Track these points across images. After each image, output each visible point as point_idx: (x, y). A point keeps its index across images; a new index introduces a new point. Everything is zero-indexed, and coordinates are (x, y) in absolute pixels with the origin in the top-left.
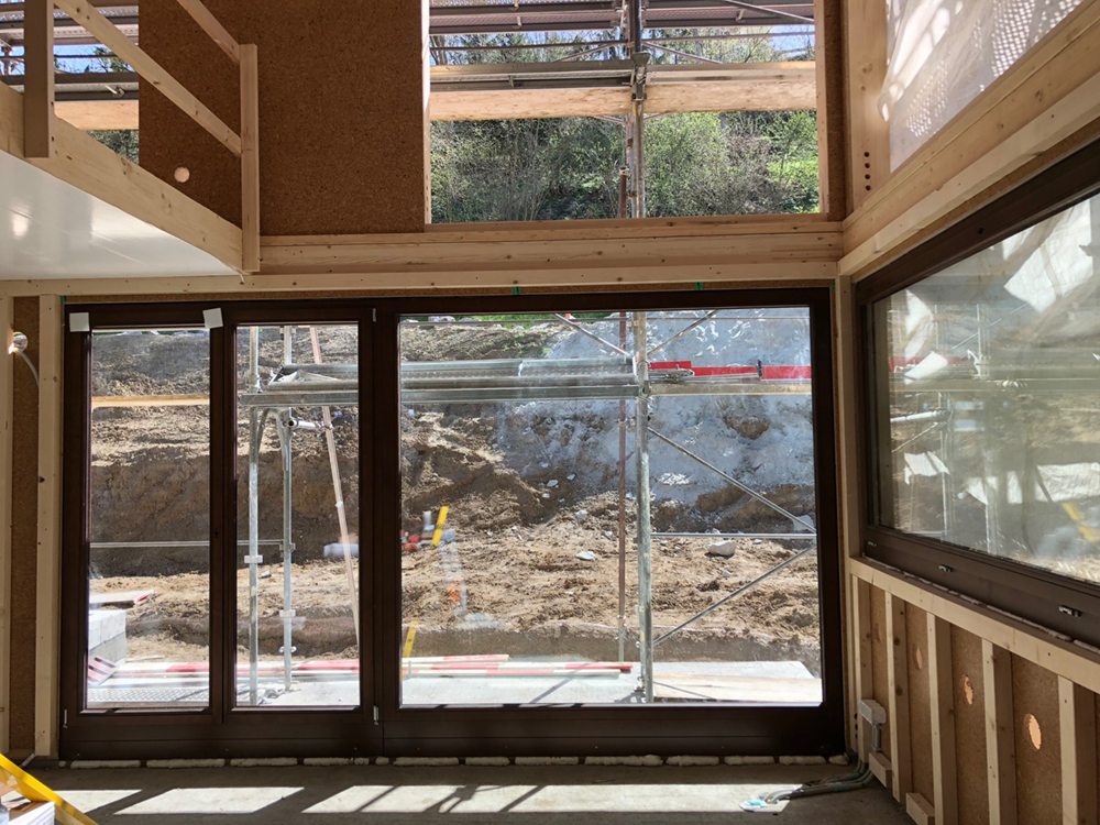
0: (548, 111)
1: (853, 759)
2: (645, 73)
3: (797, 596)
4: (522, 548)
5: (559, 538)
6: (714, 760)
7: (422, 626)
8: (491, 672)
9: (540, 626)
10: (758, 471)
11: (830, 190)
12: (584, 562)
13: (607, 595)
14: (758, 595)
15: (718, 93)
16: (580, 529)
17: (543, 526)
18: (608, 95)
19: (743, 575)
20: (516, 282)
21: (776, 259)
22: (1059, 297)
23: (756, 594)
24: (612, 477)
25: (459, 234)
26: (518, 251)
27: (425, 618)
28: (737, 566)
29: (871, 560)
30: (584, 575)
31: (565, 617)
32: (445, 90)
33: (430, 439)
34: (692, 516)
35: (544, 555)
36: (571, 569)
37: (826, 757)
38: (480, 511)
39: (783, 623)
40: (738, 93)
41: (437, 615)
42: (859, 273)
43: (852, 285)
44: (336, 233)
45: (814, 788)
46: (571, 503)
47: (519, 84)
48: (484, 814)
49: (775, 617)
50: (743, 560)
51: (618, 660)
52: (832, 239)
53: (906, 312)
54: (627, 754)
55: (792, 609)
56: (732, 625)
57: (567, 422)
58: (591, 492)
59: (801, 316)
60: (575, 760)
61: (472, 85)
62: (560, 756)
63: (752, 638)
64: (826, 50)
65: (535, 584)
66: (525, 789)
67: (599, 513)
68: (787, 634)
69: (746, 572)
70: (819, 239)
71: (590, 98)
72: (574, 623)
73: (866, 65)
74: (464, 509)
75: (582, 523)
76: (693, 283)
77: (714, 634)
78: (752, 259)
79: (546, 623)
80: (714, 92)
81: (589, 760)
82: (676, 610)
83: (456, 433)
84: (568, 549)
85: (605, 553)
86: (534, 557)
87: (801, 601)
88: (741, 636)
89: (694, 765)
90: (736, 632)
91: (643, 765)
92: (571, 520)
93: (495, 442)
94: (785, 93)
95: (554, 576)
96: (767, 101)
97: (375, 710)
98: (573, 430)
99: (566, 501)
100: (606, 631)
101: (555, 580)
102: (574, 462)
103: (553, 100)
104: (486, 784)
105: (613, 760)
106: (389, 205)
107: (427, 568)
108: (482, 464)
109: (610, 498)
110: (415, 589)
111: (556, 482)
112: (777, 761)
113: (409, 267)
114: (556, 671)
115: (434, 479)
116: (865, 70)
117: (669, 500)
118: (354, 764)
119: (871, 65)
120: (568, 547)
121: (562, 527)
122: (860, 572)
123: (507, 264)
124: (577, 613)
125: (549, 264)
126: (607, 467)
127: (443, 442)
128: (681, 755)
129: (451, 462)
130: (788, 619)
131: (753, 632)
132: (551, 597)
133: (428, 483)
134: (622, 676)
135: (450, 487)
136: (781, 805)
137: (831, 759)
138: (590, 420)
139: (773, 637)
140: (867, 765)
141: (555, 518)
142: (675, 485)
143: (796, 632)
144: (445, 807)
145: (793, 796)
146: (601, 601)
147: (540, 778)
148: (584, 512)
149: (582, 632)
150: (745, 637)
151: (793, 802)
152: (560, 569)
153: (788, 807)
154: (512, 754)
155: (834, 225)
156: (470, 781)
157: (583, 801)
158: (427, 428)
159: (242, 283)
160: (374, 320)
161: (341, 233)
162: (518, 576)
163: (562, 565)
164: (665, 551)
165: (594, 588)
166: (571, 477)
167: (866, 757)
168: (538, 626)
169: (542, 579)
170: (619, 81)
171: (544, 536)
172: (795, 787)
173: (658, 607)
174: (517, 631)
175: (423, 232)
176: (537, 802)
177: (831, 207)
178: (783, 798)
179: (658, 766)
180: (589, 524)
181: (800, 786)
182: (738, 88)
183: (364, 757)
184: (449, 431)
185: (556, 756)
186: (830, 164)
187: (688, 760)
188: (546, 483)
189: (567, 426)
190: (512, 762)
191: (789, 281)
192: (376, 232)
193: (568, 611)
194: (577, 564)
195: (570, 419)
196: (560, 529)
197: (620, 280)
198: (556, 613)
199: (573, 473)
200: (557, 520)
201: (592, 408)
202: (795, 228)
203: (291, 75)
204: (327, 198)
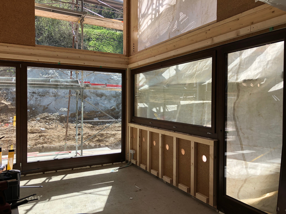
1: (127, 162)
2: (85, 16)
3: (99, 135)
5: (33, 125)
6: (101, 165)
8: (36, 156)
10: (85, 107)
12: (43, 131)
13: (52, 138)
14: (90, 136)
16: (39, 123)
20: (60, 62)
21: (116, 63)
23: (89, 136)
24: (46, 109)
25: (45, 48)
26: (60, 54)
28: (83, 130)
29: (133, 123)
30: (43, 134)
31: (42, 144)
34: (69, 118)
35: (30, 129)
36: (39, 133)
37: (122, 162)
38: (5, 118)
39: (96, 141)
42: (132, 68)
43: (131, 70)
44: (9, 43)
47: (53, 11)
49: (94, 140)
50: (84, 128)
52: (126, 60)
53: (140, 76)
54: (83, 167)
55: (98, 138)
58: (40, 113)
60: (71, 169)
61: (40, 9)
62: (68, 169)
63: (90, 145)
65: (30, 137)
66: (63, 176)
67: (44, 118)
68: (98, 144)
69: (85, 131)
70: (124, 60)
72: (45, 145)
75: (39, 121)
76: (100, 66)
79: (37, 146)
80: (98, 22)
81: (74, 169)
82: (71, 140)
84: (36, 128)
85: (47, 128)
88: (88, 145)
89: (97, 167)
90: (86, 144)
91: (86, 168)
92: (35, 120)
93: (7, 99)
94: (112, 25)
95: (35, 135)
97: (21, 164)
98: (33, 96)
99: (33, 116)
100: (54, 146)
101: (35, 136)
102: (34, 105)
104: (53, 176)
105: (80, 168)
108: (4, 105)
109: (46, 114)
112: (113, 164)
113: (31, 55)
114: (53, 154)
117: (63, 115)
119: (135, 26)
121: (33, 122)
123: (57, 57)
124: (46, 143)
125: (67, 58)
126: (44, 106)
130: (97, 141)
131: (90, 144)
132: (37, 140)
136: (117, 171)
137: (123, 162)
138: (38, 94)
139: (95, 145)
140: (130, 162)
141: (30, 120)
142: (64, 111)
144: (47, 181)
145: (119, 169)
146: (51, 140)
147: (66, 173)
148: (39, 118)
149: (48, 147)
151: (119, 170)
152: (36, 133)
153: (118, 171)
155: (127, 57)
156: (50, 176)
157: (78, 176)
160: (21, 67)
161: (11, 44)
163: (36, 132)
164: (64, 127)
165: (48, 137)
166: (34, 109)
167: (131, 160)
168: (35, 147)
172: (118, 168)
173: (66, 140)
175: (35, 46)
176: (67, 177)
177: (127, 54)
179: (89, 168)
180: (41, 121)
185: (67, 169)
187: (95, 166)
189: (31, 95)
190: (56, 172)
191: (119, 68)
192: (21, 45)
193: (43, 143)
194: (41, 131)
195: (32, 93)
196: (32, 123)
197: (84, 64)
198: (39, 143)
199: (34, 108)
200: (31, 120)
201: (39, 90)
202: (120, 57)
204: (7, 34)
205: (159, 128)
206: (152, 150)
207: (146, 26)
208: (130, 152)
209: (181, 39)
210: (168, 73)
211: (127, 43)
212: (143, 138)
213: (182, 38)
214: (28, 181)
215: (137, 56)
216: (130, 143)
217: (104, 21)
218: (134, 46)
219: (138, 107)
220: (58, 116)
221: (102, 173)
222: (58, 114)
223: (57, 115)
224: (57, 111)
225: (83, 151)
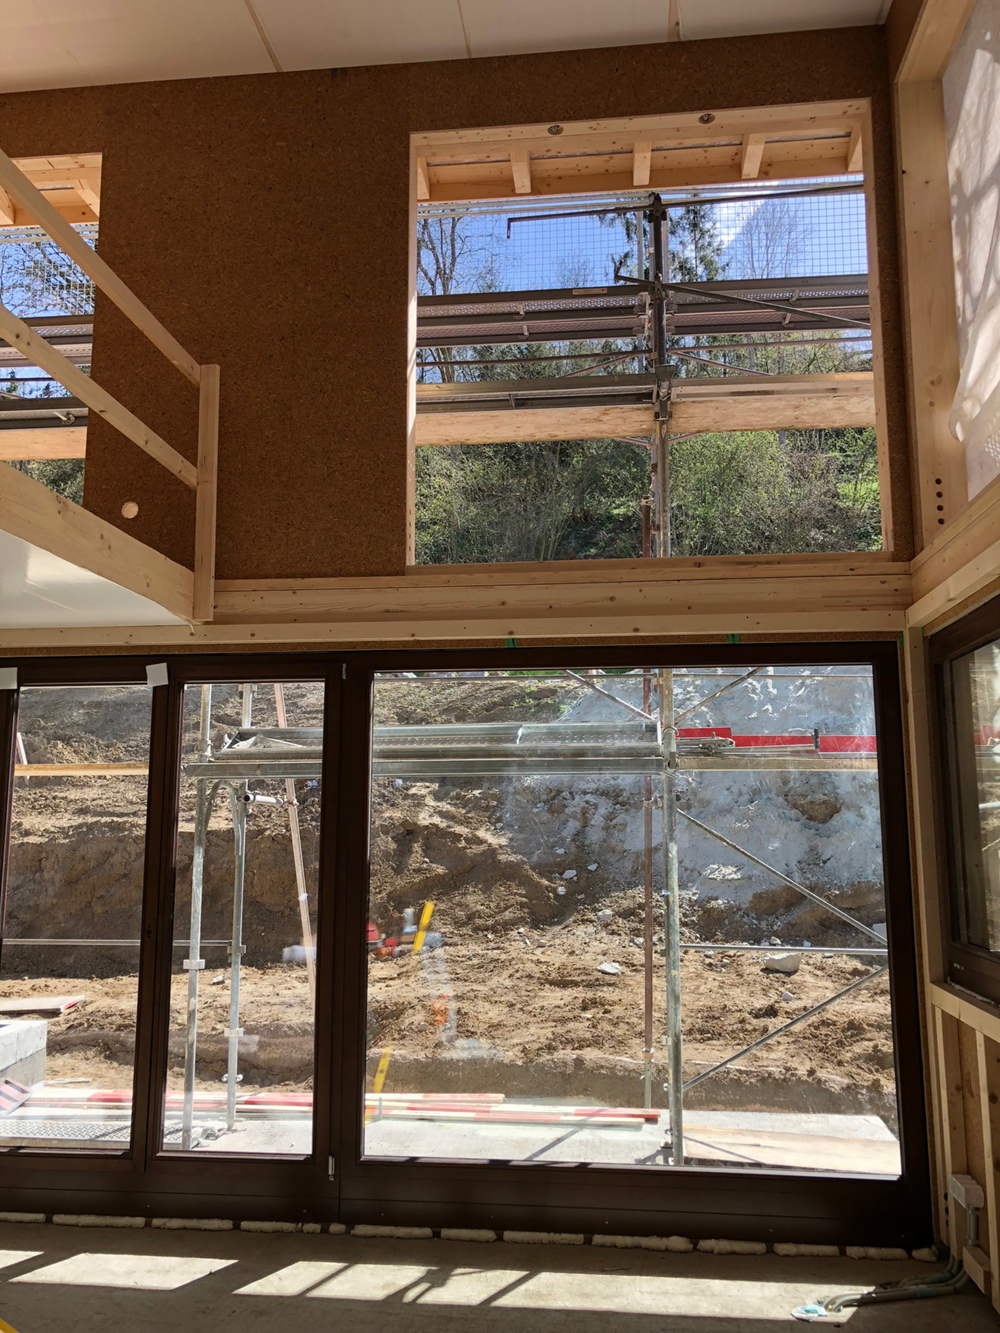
0: (556, 433)
1: (944, 1254)
2: (670, 388)
4: (530, 956)
5: (577, 944)
6: (760, 1247)
7: (403, 1052)
8: (481, 1116)
9: (549, 1057)
10: (828, 864)
11: (894, 524)
12: (607, 977)
13: (635, 1020)
14: (828, 1025)
15: (758, 410)
16: (604, 934)
17: (557, 929)
18: (629, 414)
19: (808, 998)
20: (511, 633)
21: (828, 607)
23: (824, 1023)
25: (446, 577)
26: (514, 596)
27: (406, 1042)
28: (801, 986)
29: (958, 987)
30: (606, 993)
31: (580, 1048)
32: (435, 411)
33: (421, 816)
34: (745, 920)
35: (557, 966)
36: (590, 985)
37: (909, 1250)
38: (479, 907)
39: (859, 1062)
40: (784, 409)
41: (420, 1039)
42: (931, 624)
43: (924, 638)
44: (303, 576)
45: (890, 1292)
46: (593, 900)
47: (521, 404)
48: (459, 1307)
49: (849, 1055)
50: (809, 979)
51: (642, 1105)
52: (896, 583)
54: (646, 1234)
55: (871, 1044)
56: (794, 1063)
57: (588, 797)
58: (618, 887)
59: (863, 677)
60: (580, 1237)
61: (467, 405)
62: (560, 1231)
63: (819, 1081)
64: (885, 360)
65: (545, 1004)
67: (627, 914)
68: (866, 1078)
69: (813, 994)
70: (883, 582)
71: (606, 418)
72: (591, 1055)
73: (934, 377)
74: (460, 905)
75: (606, 926)
76: (727, 635)
77: (770, 1074)
78: (799, 607)
79: (556, 1054)
80: (755, 409)
81: (598, 1239)
82: (722, 1042)
83: (453, 809)
84: (587, 960)
85: (634, 965)
86: (544, 968)
87: (883, 1034)
88: (805, 1078)
89: (733, 1253)
90: (799, 1073)
91: (667, 1250)
92: (592, 921)
93: (499, 820)
94: (840, 408)
95: (568, 994)
97: (331, 1161)
98: (596, 806)
99: (587, 898)
100: (632, 1067)
101: (570, 999)
102: (596, 848)
103: (562, 421)
105: (628, 1240)
106: (365, 544)
107: (412, 979)
108: (483, 847)
109: (638, 894)
110: (396, 1004)
111: (574, 872)
112: (843, 1253)
113: (387, 615)
114: (562, 1118)
115: (425, 866)
116: (932, 383)
117: (716, 899)
118: (302, 1231)
119: (940, 377)
120: (588, 957)
121: (580, 930)
122: (944, 1002)
123: (502, 612)
124: (596, 1042)
125: (552, 611)
126: (638, 856)
127: (437, 820)
128: (717, 1238)
129: (445, 844)
130: (866, 1058)
131: (821, 1074)
132: (563, 1021)
133: (418, 871)
134: (647, 1127)
135: (443, 877)
136: (847, 1313)
137: (915, 1253)
138: (618, 796)
139: (846, 1081)
140: (961, 1263)
141: (571, 919)
142: (724, 881)
143: (878, 1076)
144: (410, 1296)
145: (863, 1302)
146: (626, 1027)
147: (534, 1261)
148: (608, 912)
149: (602, 1067)
150: (810, 1080)
151: (863, 1310)
152: (576, 984)
153: (854, 1316)
154: (499, 1226)
155: (900, 566)
156: (443, 1261)
157: (587, 1296)
158: (418, 802)
159: (192, 634)
160: (344, 677)
161: (309, 576)
162: (523, 993)
163: (579, 979)
164: (710, 965)
165: (618, 1011)
166: (593, 867)
167: (960, 1252)
168: (546, 1057)
169: (554, 997)
170: (639, 398)
171: (557, 941)
172: (866, 1290)
173: (698, 1036)
174: (520, 1063)
175: (404, 574)
176: (529, 1295)
177: (896, 545)
178: (847, 1304)
179: (686, 1252)
180: (614, 927)
181: (871, 1289)
182: (783, 403)
183: (316, 1222)
184: (445, 806)
185: (555, 1232)
186: (893, 493)
187: (724, 1245)
188: (561, 874)
189: (587, 802)
190: (500, 1238)
191: (846, 633)
192: (349, 574)
193: (584, 1040)
194: (597, 980)
195: (592, 793)
196: (578, 933)
197: (636, 630)
198: (569, 1042)
199: (595, 862)
200: (575, 922)
201: (619, 781)
202: (851, 570)
203: (257, 397)
204: (294, 536)
208: (954, 1190)
214: (339, 1265)
216: (953, 1128)
218: (940, 494)
220: (692, 903)
221: (736, 1314)
222: (694, 894)
223: (690, 900)
224: (694, 882)
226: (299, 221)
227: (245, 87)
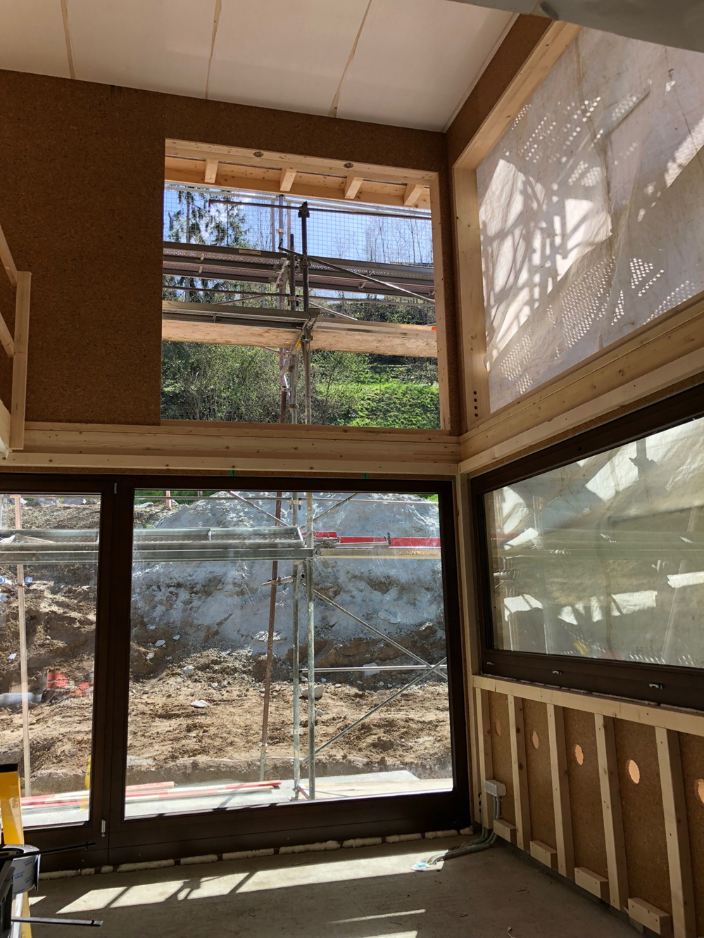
1: (478, 829)
2: (314, 322)
3: (379, 726)
4: (139, 700)
5: (171, 690)
6: (378, 840)
7: (64, 771)
8: (163, 796)
9: (173, 763)
10: (334, 628)
11: (451, 414)
12: (199, 709)
13: (225, 735)
14: (349, 727)
15: (358, 340)
16: (189, 682)
17: (153, 681)
18: (280, 334)
19: (333, 713)
20: (234, 467)
21: (417, 460)
22: (617, 493)
23: (347, 726)
24: (213, 636)
25: (190, 428)
26: (233, 443)
27: (64, 763)
28: (326, 706)
30: (200, 720)
31: (194, 755)
33: (42, 605)
34: (284, 667)
35: (160, 705)
36: (188, 716)
37: (458, 830)
39: (371, 748)
40: (372, 341)
41: (74, 761)
42: (475, 472)
43: (468, 480)
44: (87, 422)
45: (455, 852)
46: (178, 661)
47: (220, 320)
48: (217, 897)
49: (365, 744)
50: (329, 701)
52: (452, 448)
53: (503, 500)
54: (312, 843)
55: (376, 737)
56: (333, 752)
57: (171, 589)
58: (195, 650)
60: (271, 851)
61: (182, 316)
62: (259, 849)
63: (350, 761)
64: (447, 321)
65: (159, 730)
66: (241, 876)
67: (204, 668)
68: (376, 757)
69: (335, 710)
70: (446, 447)
71: (267, 334)
72: (202, 759)
73: (473, 334)
74: (78, 668)
75: (190, 677)
76: (362, 474)
77: (320, 761)
78: (401, 459)
79: (178, 761)
80: (356, 340)
81: (283, 850)
82: (285, 744)
83: (67, 600)
84: (181, 699)
85: (214, 701)
86: (152, 707)
87: (382, 730)
88: (341, 761)
89: (364, 846)
90: (338, 758)
91: (325, 850)
92: (179, 674)
94: (403, 344)
95: (174, 723)
96: (389, 349)
97: (103, 823)
98: (177, 595)
99: (173, 659)
100: (231, 764)
101: (176, 726)
102: (178, 624)
103: (239, 333)
104: (206, 876)
105: (301, 848)
106: (132, 403)
107: (50, 723)
108: (93, 627)
109: (212, 654)
110: (45, 740)
111: (163, 642)
112: (423, 837)
113: (147, 451)
114: (219, 791)
115: (48, 642)
116: (472, 338)
117: (264, 654)
119: (476, 335)
120: (181, 698)
121: (172, 681)
122: (482, 684)
123: (226, 453)
124: (204, 751)
125: (259, 454)
126: (209, 628)
127: (55, 608)
128: (354, 838)
129: (63, 626)
130: (374, 745)
131: (350, 757)
132: (177, 739)
133: (42, 646)
135: (64, 649)
136: (440, 865)
137: (461, 831)
138: (192, 588)
139: (366, 760)
140: (490, 831)
141: (164, 674)
143: (382, 755)
144: (181, 896)
145: (446, 858)
146: (221, 740)
147: (251, 867)
148: (191, 667)
149: (211, 766)
150: (344, 761)
151: (447, 861)
152: (178, 716)
153: (444, 865)
154: (219, 852)
155: (454, 439)
156: (193, 876)
157: (292, 879)
158: (39, 596)
159: (4, 458)
160: (115, 493)
161: (91, 422)
162: (141, 725)
163: (180, 712)
165: (212, 730)
166: (177, 637)
167: (491, 823)
168: (171, 764)
169: (164, 726)
171: (157, 689)
172: (443, 853)
173: (270, 741)
174: (153, 769)
175: (159, 425)
176: (254, 884)
177: (452, 427)
178: (439, 860)
179: (337, 849)
180: (197, 677)
181: (447, 851)
182: (373, 338)
183: (90, 868)
184: (60, 597)
185: (256, 850)
186: (450, 397)
187: (359, 842)
188: (154, 643)
189: (171, 593)
190: (220, 859)
191: (426, 475)
192: (120, 423)
193: (196, 750)
194: (193, 712)
195: (174, 586)
196: (170, 683)
197: (312, 468)
198: (185, 752)
199: (178, 634)
200: (167, 675)
201: (194, 577)
202: (429, 439)
203: (54, 297)
204: (80, 394)
205: (590, 689)
206: (570, 782)
207: (515, 330)
208: (487, 788)
209: (642, 342)
210: (607, 479)
211: (450, 391)
212: (532, 735)
213: (646, 339)
214: (121, 889)
215: (488, 430)
216: (486, 754)
217: (375, 332)
218: (475, 400)
219: (507, 613)
220: (248, 658)
221: (382, 874)
222: (249, 652)
223: (247, 656)
224: (248, 644)
225: (318, 781)
226: (86, 182)
227: (47, 84)
